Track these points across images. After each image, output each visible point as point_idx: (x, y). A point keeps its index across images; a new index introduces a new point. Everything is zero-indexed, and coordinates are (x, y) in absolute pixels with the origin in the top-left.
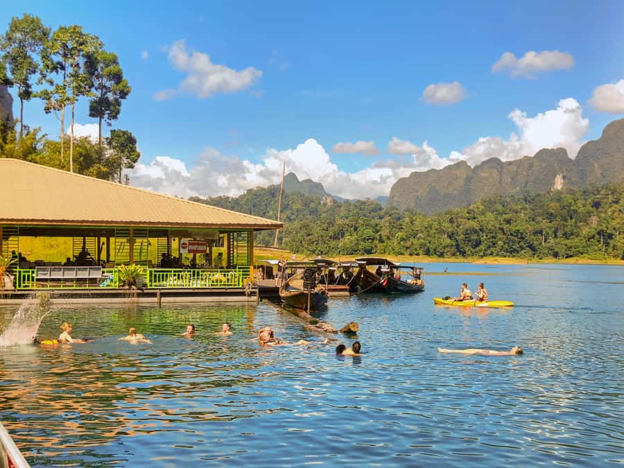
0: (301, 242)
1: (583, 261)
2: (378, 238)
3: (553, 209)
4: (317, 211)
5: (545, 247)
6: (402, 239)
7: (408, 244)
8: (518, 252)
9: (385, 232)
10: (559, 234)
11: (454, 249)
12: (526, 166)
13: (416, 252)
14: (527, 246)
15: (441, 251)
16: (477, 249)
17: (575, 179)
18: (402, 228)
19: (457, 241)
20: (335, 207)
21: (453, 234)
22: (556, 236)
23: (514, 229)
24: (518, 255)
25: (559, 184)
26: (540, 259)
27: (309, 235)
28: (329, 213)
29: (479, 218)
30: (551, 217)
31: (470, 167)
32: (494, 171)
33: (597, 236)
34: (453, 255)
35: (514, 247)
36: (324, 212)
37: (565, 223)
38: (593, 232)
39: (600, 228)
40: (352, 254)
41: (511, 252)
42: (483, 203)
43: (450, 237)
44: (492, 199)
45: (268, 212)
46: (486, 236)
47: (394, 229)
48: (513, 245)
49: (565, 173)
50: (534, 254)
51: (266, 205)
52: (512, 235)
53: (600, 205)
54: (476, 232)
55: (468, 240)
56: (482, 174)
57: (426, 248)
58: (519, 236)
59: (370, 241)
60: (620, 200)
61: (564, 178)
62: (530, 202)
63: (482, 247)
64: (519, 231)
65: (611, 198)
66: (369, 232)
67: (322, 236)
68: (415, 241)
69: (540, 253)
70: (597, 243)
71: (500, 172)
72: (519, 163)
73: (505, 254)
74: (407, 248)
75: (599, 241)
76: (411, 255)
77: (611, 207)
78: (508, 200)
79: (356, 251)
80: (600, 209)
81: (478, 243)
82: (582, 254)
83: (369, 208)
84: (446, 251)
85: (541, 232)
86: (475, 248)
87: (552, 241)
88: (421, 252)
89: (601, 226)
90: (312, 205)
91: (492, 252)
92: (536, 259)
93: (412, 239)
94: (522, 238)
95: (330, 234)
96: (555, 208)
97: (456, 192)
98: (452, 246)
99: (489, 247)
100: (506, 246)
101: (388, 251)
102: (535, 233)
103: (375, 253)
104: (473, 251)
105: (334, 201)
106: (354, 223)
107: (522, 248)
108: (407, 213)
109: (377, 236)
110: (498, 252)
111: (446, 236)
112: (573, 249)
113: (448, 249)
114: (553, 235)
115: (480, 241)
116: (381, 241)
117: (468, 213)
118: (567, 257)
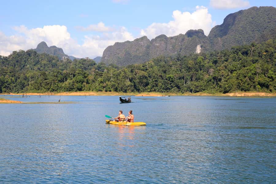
0: (41, 84)
1: (205, 94)
2: (86, 81)
3: (190, 64)
4: (56, 65)
5: (185, 87)
6: (101, 82)
7: (105, 85)
8: (170, 89)
9: (91, 77)
10: (194, 79)
11: (133, 88)
12: (181, 39)
13: (109, 90)
14: (176, 86)
15: (125, 89)
16: (146, 87)
17: (208, 47)
18: (102, 75)
19: (135, 83)
20: (68, 63)
21: (132, 79)
22: (192, 80)
23: (168, 76)
24: (170, 91)
25: (198, 50)
26: (183, 93)
27: (46, 79)
28: (64, 66)
29: (149, 70)
30: (189, 69)
31: (149, 40)
32: (163, 42)
33: (213, 80)
34: (133, 91)
35: (168, 87)
36: (60, 66)
37: (197, 73)
38: (211, 77)
39: (214, 75)
40: (70, 91)
41: (166, 89)
42: (154, 61)
43: (131, 81)
44: (159, 58)
45: (26, 65)
46: (152, 80)
47: (97, 76)
48: (167, 85)
49: (202, 44)
50: (179, 91)
51: (25, 61)
52: (166, 79)
53: (217, 62)
54: (146, 77)
55: (141, 82)
56: (156, 44)
57: (115, 87)
58: (171, 80)
59: (81, 83)
60: (228, 59)
61: (201, 46)
62: (180, 61)
63: (149, 86)
64: (170, 77)
65: (223, 58)
66: (80, 77)
67: (54, 80)
68: (109, 83)
69: (183, 90)
70: (212, 84)
71: (166, 43)
72: (176, 38)
73: (163, 90)
74: (104, 87)
75: (214, 83)
76: (106, 91)
77: (223, 63)
78: (168, 59)
79: (72, 89)
80: (217, 65)
81: (147, 84)
82: (204, 90)
83: (88, 63)
84: (128, 89)
85: (183, 78)
86: (145, 87)
87: (189, 83)
88: (112, 89)
89: (215, 74)
90: (54, 61)
91: (155, 89)
92: (180, 94)
93: (107, 82)
94: (172, 81)
95: (59, 79)
96: (192, 64)
97: (141, 55)
98: (132, 86)
99: (154, 86)
100: (163, 86)
101: (91, 89)
102: (180, 79)
103: (84, 90)
104: (144, 89)
105: (68, 59)
106: (73, 72)
107: (172, 87)
108: (110, 67)
109: (85, 80)
110: (159, 89)
111: (128, 80)
112: (199, 88)
113: (130, 88)
114: (190, 80)
115: (148, 83)
116: (88, 83)
117: (143, 67)
118: (195, 92)
